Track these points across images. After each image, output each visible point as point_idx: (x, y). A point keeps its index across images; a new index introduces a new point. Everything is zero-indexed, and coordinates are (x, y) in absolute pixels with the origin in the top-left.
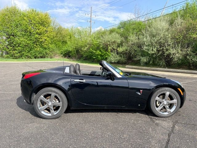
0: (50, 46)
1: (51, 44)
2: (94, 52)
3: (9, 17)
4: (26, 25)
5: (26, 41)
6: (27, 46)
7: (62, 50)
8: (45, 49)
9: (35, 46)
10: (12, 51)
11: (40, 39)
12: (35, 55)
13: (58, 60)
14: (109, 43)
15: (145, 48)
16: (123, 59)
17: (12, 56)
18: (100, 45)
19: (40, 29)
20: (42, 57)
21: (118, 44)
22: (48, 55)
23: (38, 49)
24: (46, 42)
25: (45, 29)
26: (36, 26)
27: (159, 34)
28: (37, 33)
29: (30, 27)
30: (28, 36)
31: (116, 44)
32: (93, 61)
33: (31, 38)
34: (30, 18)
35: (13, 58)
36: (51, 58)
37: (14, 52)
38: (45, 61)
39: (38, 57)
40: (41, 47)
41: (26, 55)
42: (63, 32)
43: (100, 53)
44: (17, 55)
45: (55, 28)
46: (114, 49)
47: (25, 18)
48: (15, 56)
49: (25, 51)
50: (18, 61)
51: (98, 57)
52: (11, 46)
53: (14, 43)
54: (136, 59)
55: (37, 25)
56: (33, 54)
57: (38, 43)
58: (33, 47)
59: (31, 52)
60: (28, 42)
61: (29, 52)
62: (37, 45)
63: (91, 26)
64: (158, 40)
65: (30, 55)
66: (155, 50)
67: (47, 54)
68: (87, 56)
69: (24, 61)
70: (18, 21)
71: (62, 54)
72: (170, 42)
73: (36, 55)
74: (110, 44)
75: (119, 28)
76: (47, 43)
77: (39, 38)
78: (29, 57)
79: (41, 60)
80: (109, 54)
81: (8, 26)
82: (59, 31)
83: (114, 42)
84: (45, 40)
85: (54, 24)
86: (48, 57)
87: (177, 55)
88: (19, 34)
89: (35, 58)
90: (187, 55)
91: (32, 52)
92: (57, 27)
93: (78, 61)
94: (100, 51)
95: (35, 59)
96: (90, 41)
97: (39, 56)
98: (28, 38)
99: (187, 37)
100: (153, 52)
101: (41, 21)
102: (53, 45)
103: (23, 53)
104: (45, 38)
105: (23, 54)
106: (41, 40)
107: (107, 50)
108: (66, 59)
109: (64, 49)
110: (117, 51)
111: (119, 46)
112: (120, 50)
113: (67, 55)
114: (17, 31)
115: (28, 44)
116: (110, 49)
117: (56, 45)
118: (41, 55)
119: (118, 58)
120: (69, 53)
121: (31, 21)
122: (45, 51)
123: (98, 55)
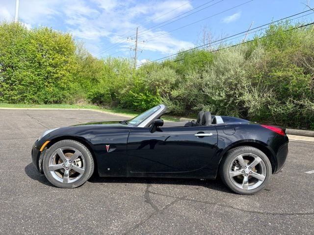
0: (71, 85)
1: (73, 82)
2: (136, 95)
3: (6, 38)
4: (34, 51)
5: (32, 77)
6: (33, 83)
7: (91, 92)
8: (63, 89)
9: (46, 84)
10: (8, 90)
11: (55, 73)
12: (45, 98)
13: (82, 107)
14: (157, 83)
15: (207, 91)
16: (178, 108)
17: (7, 99)
18: (145, 85)
19: (57, 58)
20: (56, 102)
21: (171, 84)
22: (67, 99)
23: (51, 90)
24: (65, 78)
25: (64, 58)
26: (49, 54)
27: (228, 71)
28: (51, 65)
29: (39, 55)
30: (36, 69)
31: (169, 85)
32: (135, 111)
33: (40, 71)
34: (40, 41)
35: (9, 103)
36: (71, 104)
37: (12, 93)
38: (60, 109)
39: (50, 102)
40: (56, 86)
41: (30, 99)
42: (94, 65)
43: (145, 97)
44: (16, 98)
45: (81, 58)
46: (166, 93)
47: (32, 41)
48: (12, 100)
49: (30, 92)
50: (17, 107)
51: (141, 105)
52: (7, 83)
53: (12, 79)
54: (195, 108)
55: (51, 52)
56: (42, 97)
57: (50, 80)
58: (42, 86)
59: (38, 93)
60: (35, 78)
61: (36, 93)
62: (49, 83)
63: (137, 57)
64: (226, 80)
65: (36, 98)
66: (223, 94)
67: (64, 97)
68: (126, 103)
69: (26, 107)
70: (21, 46)
71: (89, 98)
72: (245, 83)
73: (47, 98)
74: (159, 85)
75: (177, 61)
76: (66, 81)
77: (53, 73)
78: (35, 102)
79: (54, 107)
80: (158, 100)
81: (4, 52)
82: (88, 63)
83: (166, 81)
84: (64, 75)
85: (80, 51)
86: (66, 102)
87: (253, 103)
88: (21, 64)
89: (46, 103)
90: (268, 103)
91: (40, 93)
92: (84, 57)
93: (113, 109)
94: (146, 94)
95: (44, 105)
96: (130, 79)
97: (51, 100)
98: (36, 71)
99: (269, 76)
100: (221, 98)
101: (58, 47)
102: (76, 84)
103: (25, 94)
104: (63, 72)
105: (26, 96)
106: (56, 75)
107: (155, 94)
108: (95, 106)
109: (93, 91)
110: (170, 95)
111: (172, 88)
112: (175, 93)
113: (98, 100)
114: (18, 60)
115: (35, 80)
116: (160, 92)
117: (81, 85)
118: (55, 99)
119: (172, 106)
120: (101, 96)
121: (42, 46)
122: (62, 92)
123: (141, 100)
